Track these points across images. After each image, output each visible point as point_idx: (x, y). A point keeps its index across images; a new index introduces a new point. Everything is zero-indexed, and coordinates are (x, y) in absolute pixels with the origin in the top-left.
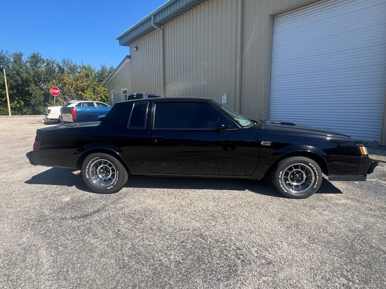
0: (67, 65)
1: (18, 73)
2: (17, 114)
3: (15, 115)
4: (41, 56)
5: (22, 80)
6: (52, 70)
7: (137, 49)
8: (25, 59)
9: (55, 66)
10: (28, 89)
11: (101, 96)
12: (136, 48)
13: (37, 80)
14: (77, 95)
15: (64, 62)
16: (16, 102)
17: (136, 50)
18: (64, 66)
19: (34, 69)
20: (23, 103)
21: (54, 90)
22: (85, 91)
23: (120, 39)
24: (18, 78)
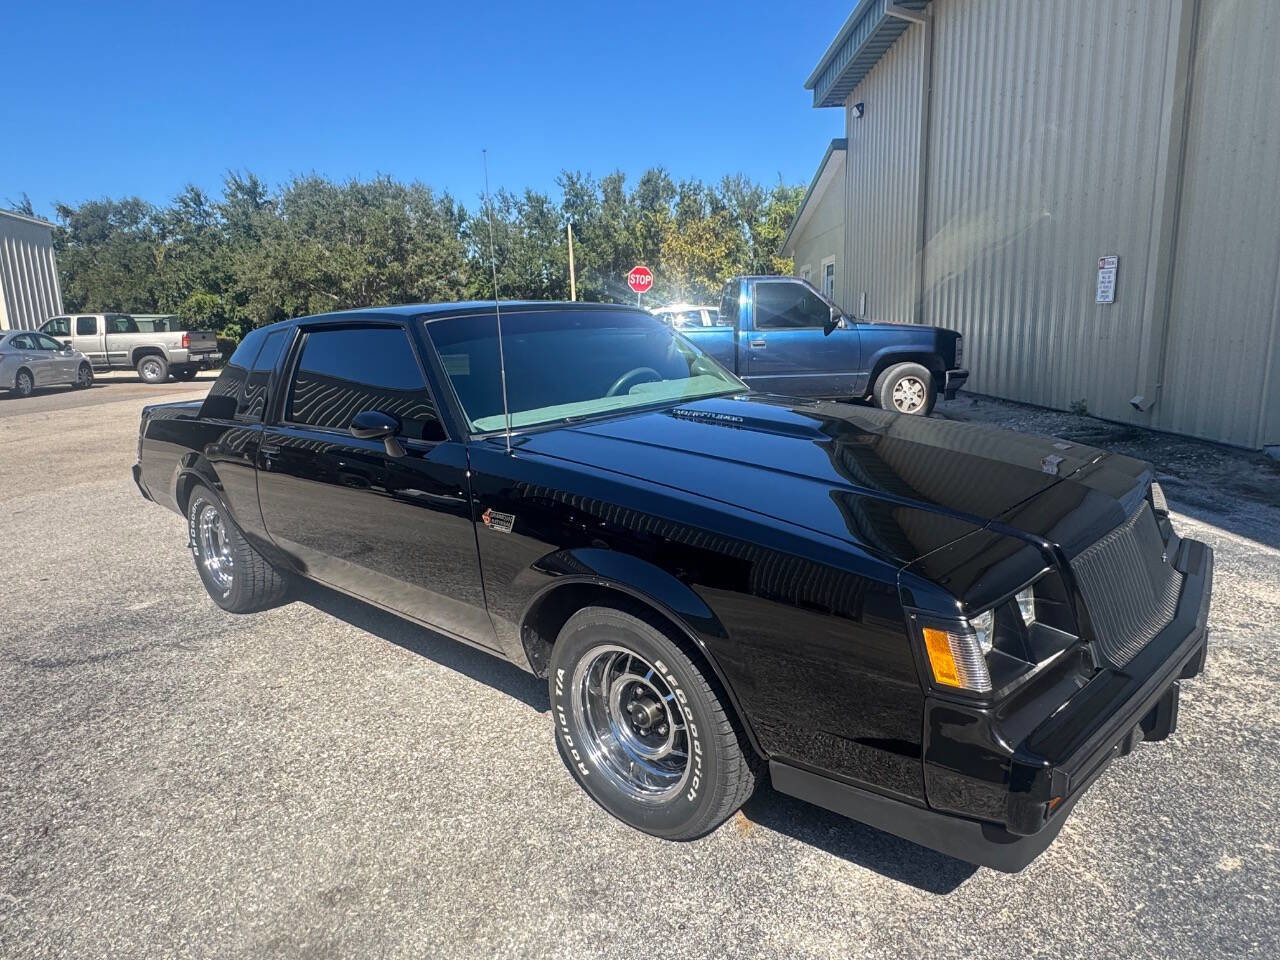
0: (734, 193)
1: (607, 234)
4: (666, 176)
5: (616, 250)
7: (862, 113)
8: (629, 188)
12: (861, 107)
15: (727, 184)
17: (860, 117)
18: (724, 197)
19: (646, 216)
21: (638, 276)
23: (815, 84)
24: (606, 246)
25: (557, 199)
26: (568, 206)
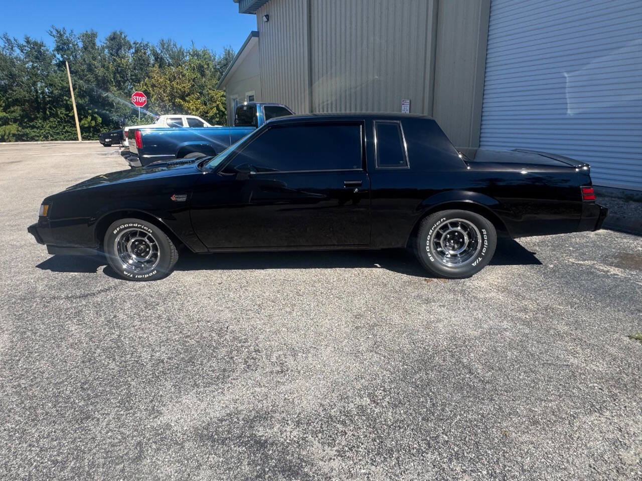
0: (167, 50)
1: (90, 69)
2: (92, 138)
3: (89, 140)
4: (125, 37)
5: (97, 79)
6: (144, 60)
7: (268, 20)
8: (100, 41)
9: (149, 52)
10: (106, 95)
11: (218, 105)
12: (267, 16)
13: (120, 79)
14: (174, 104)
15: (163, 45)
16: (90, 118)
17: (267, 22)
18: (162, 52)
19: (115, 60)
20: (101, 119)
21: (138, 97)
22: (187, 99)
23: (240, 1)
24: (90, 76)
25: (50, 45)
26: (58, 49)
